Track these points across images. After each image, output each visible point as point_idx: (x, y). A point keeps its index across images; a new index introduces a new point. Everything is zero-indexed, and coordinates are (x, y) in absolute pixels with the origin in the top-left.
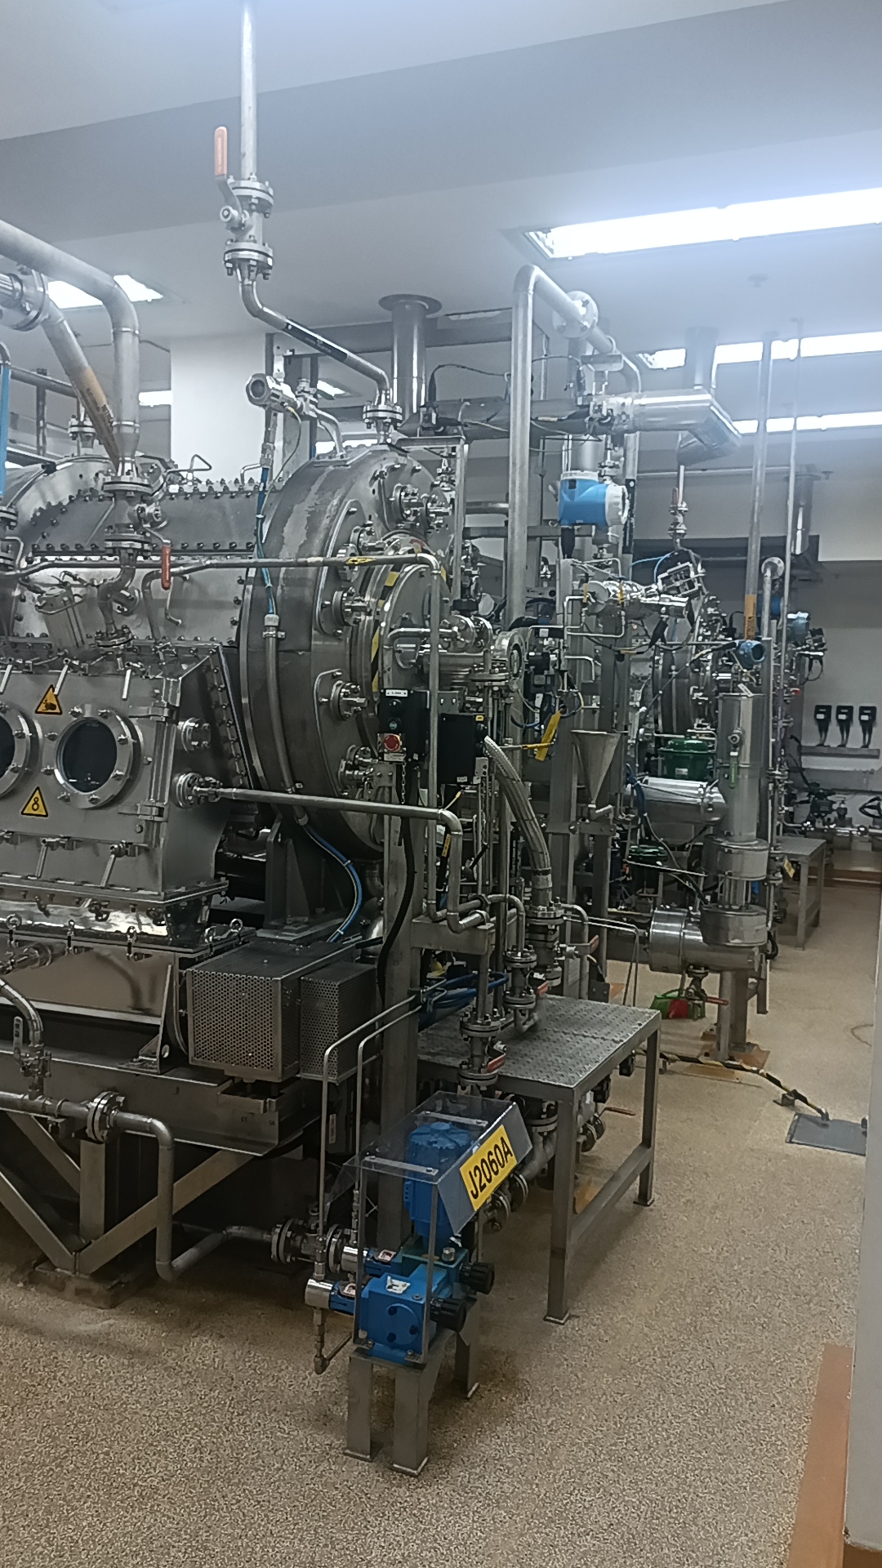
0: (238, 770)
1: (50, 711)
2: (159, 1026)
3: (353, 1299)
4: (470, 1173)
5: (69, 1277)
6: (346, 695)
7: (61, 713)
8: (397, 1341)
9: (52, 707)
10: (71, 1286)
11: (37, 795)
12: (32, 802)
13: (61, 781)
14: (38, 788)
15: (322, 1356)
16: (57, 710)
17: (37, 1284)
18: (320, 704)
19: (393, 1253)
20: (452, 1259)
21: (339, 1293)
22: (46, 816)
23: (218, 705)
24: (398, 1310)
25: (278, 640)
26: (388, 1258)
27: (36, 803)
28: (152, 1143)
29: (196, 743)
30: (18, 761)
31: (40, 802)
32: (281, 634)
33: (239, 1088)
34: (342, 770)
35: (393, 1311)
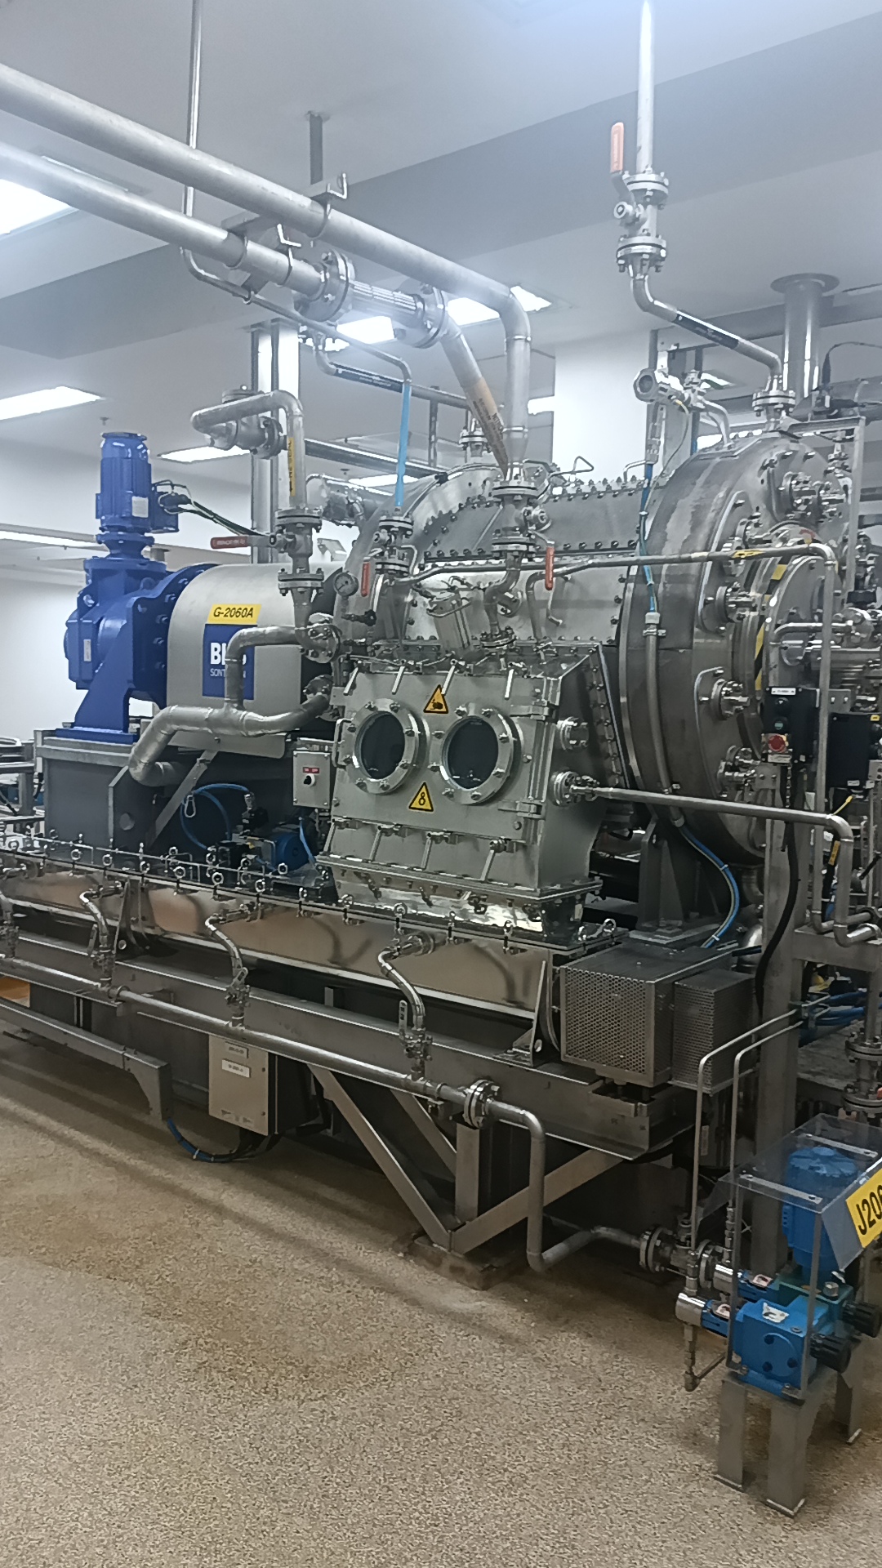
0: (614, 770)
1: (437, 710)
2: (532, 1020)
3: (727, 1320)
4: (858, 1206)
5: (445, 1253)
6: (728, 694)
7: (447, 712)
8: (773, 1372)
9: (439, 706)
10: (448, 1262)
11: (424, 790)
12: (419, 797)
13: (446, 777)
14: (424, 784)
15: (692, 1374)
16: (444, 709)
17: (416, 1256)
18: (701, 703)
19: (769, 1279)
20: (835, 1295)
21: (711, 1311)
22: (432, 810)
23: (596, 705)
24: (776, 1340)
25: (659, 638)
26: (764, 1284)
27: (422, 798)
28: (525, 1135)
29: (574, 742)
30: (407, 758)
31: (426, 797)
32: (662, 632)
33: (609, 1089)
34: (721, 771)
35: (770, 1340)
